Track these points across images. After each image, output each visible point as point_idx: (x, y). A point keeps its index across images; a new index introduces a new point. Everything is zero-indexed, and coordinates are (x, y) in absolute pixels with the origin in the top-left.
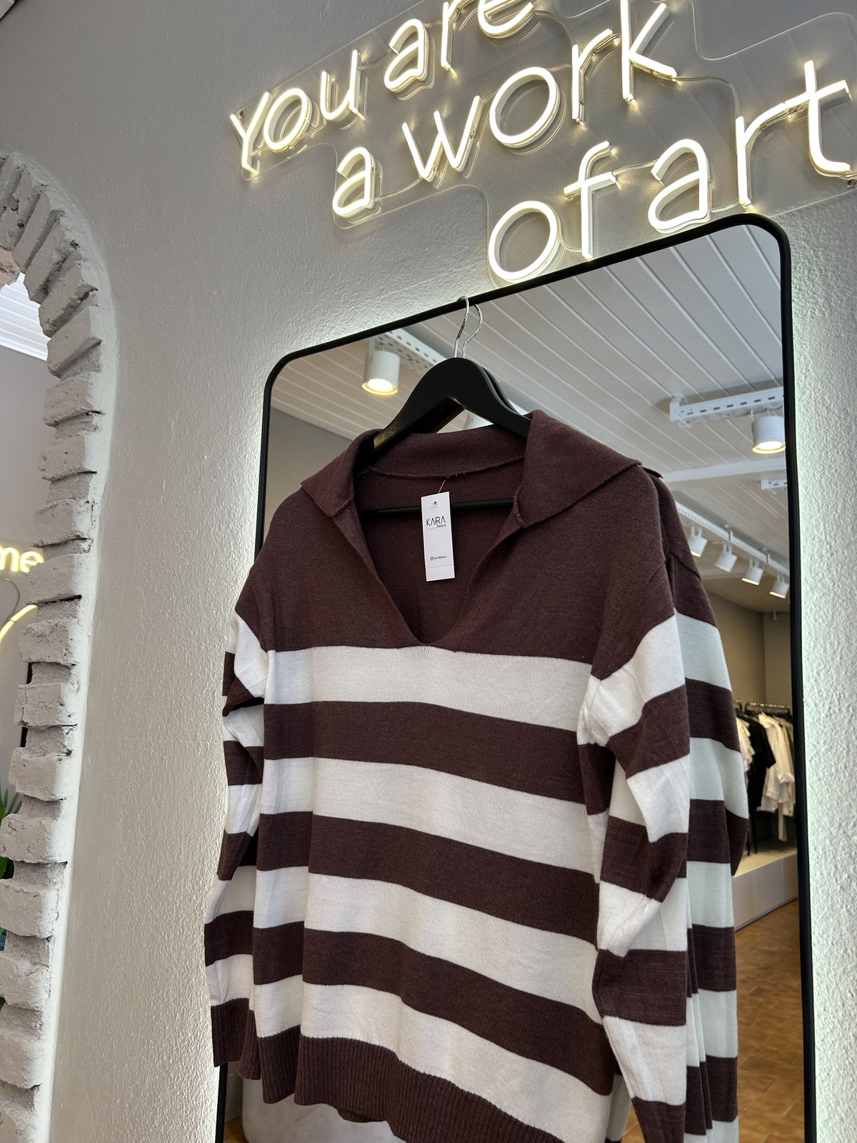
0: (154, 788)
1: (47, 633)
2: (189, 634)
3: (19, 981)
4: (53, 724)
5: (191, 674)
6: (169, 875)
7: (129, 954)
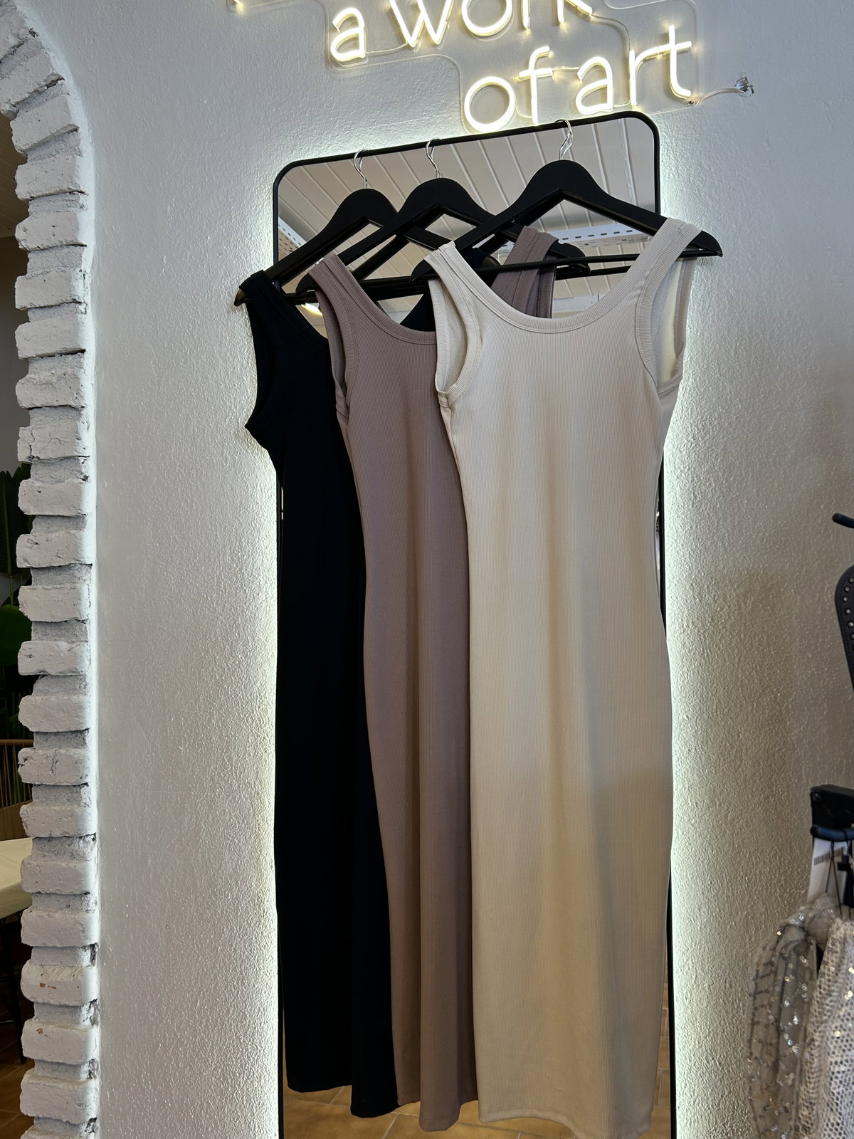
0: (183, 495)
1: (55, 381)
2: (207, 377)
3: (62, 655)
4: (68, 455)
5: (212, 408)
6: (207, 554)
7: (171, 617)
